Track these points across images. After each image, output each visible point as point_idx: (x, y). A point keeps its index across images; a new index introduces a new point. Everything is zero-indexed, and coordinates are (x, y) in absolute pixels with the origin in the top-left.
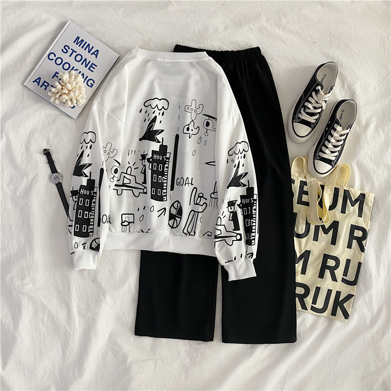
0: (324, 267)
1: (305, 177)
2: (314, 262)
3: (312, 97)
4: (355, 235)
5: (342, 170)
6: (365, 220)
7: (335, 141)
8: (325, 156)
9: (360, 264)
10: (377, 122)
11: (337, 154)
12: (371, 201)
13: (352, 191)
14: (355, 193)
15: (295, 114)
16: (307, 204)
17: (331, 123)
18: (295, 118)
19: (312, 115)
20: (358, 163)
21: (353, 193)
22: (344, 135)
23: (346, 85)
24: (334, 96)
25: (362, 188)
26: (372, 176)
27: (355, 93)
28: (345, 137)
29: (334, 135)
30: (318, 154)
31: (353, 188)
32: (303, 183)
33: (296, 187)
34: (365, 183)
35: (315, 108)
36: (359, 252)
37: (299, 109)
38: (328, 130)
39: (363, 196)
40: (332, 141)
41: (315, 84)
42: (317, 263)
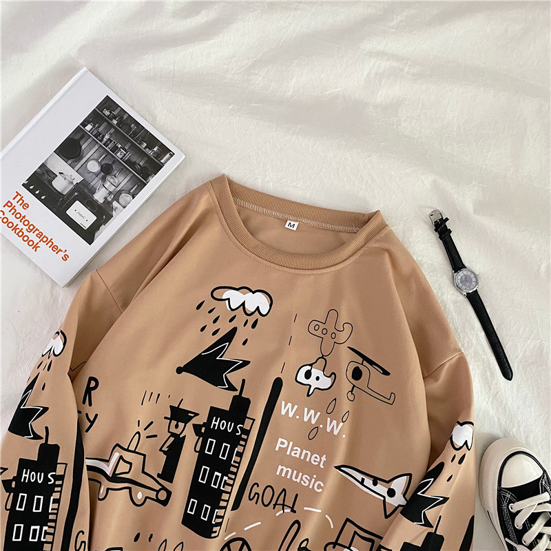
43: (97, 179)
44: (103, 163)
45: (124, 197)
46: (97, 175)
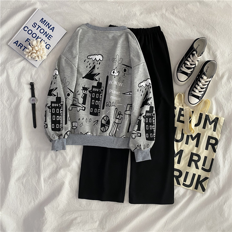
0: (191, 160)
1: (183, 106)
2: (185, 157)
3: (190, 58)
4: (210, 142)
5: (206, 103)
6: (217, 134)
7: (202, 85)
8: (195, 94)
9: (213, 159)
10: (229, 75)
11: (203, 93)
12: (222, 122)
13: (211, 115)
14: (213, 117)
15: (179, 67)
16: (183, 122)
17: (200, 74)
18: (179, 70)
19: (189, 68)
20: (215, 99)
21: (211, 116)
22: (208, 81)
23: (211, 52)
24: (203, 58)
25: (217, 114)
26: (223, 107)
27: (216, 57)
28: (208, 83)
29: (202, 81)
30: (191, 92)
31: (211, 114)
32: (181, 109)
33: (177, 111)
34: (219, 111)
35: (191, 64)
36: (212, 152)
37: (181, 65)
38: (198, 78)
39: (217, 119)
40: (200, 85)
41: (192, 50)
42: (187, 157)
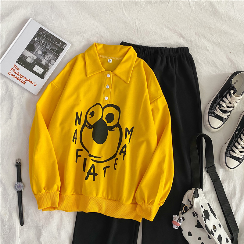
43: (42, 57)
44: (43, 51)
45: (52, 62)
46: (41, 55)
